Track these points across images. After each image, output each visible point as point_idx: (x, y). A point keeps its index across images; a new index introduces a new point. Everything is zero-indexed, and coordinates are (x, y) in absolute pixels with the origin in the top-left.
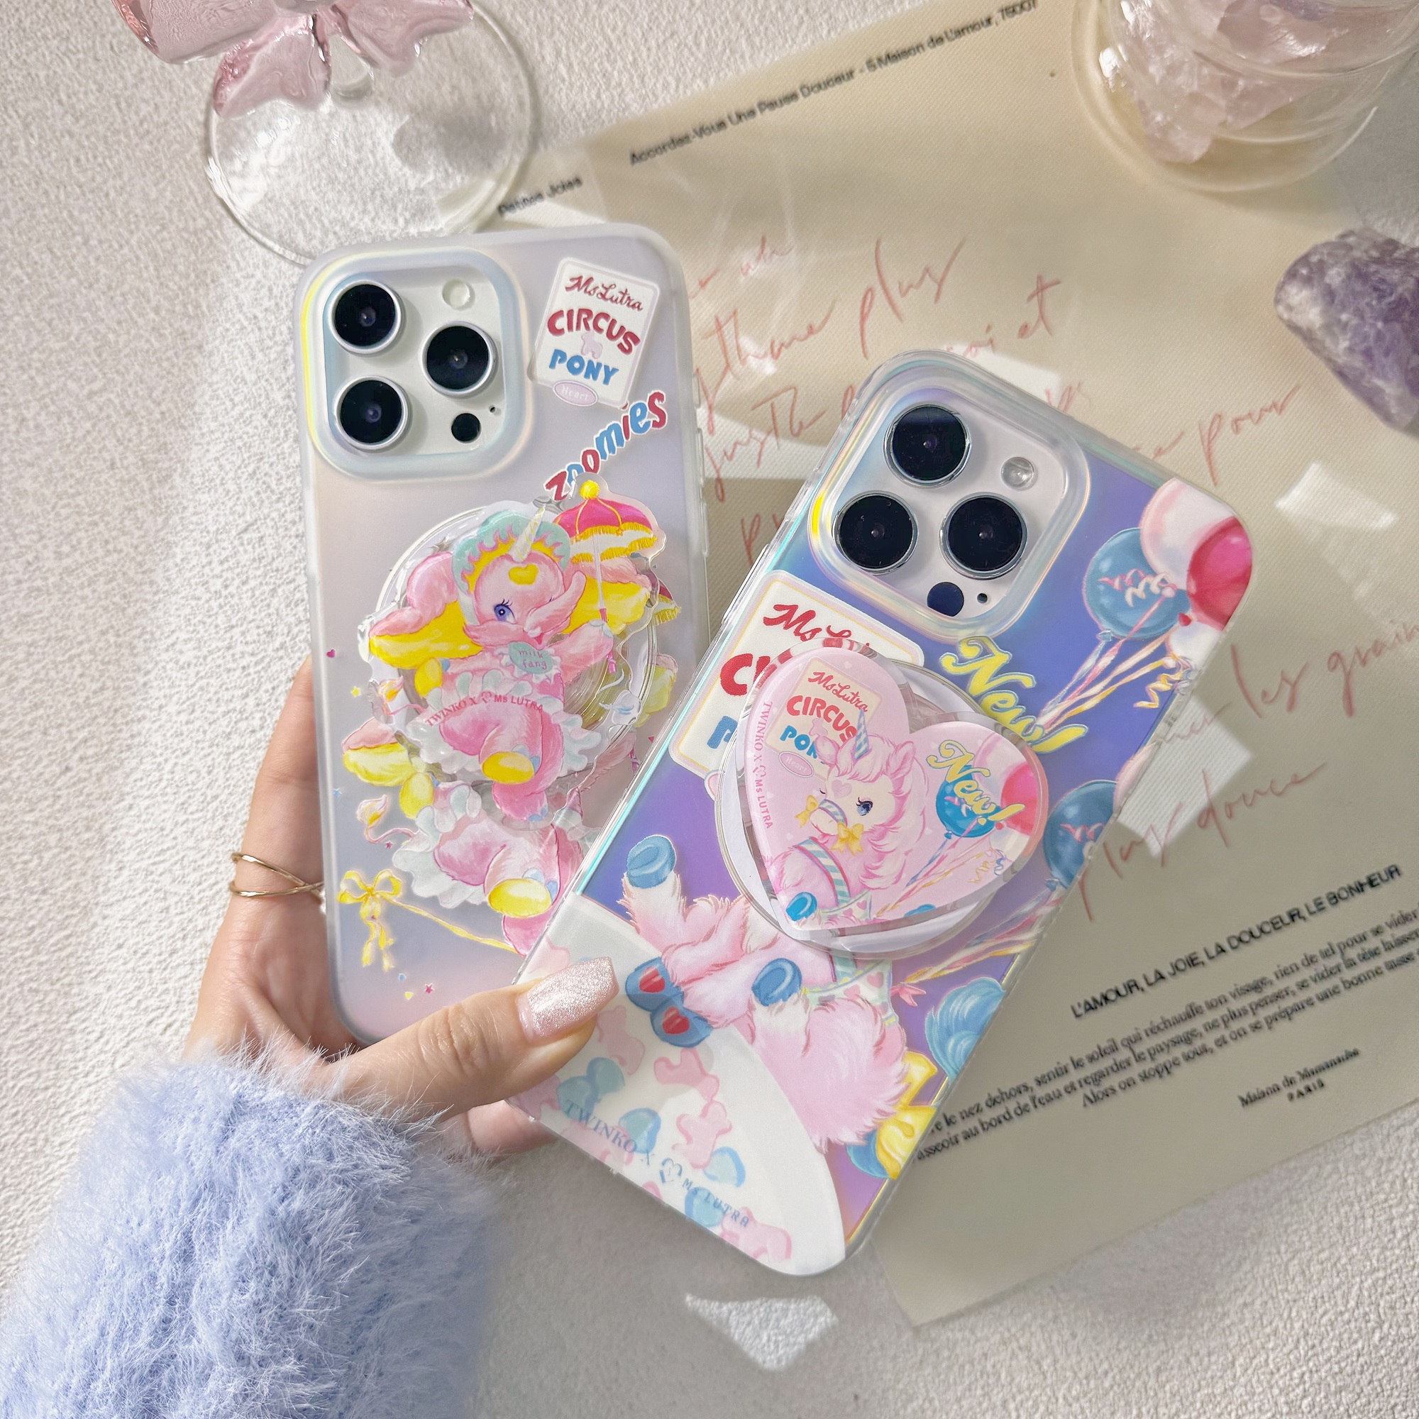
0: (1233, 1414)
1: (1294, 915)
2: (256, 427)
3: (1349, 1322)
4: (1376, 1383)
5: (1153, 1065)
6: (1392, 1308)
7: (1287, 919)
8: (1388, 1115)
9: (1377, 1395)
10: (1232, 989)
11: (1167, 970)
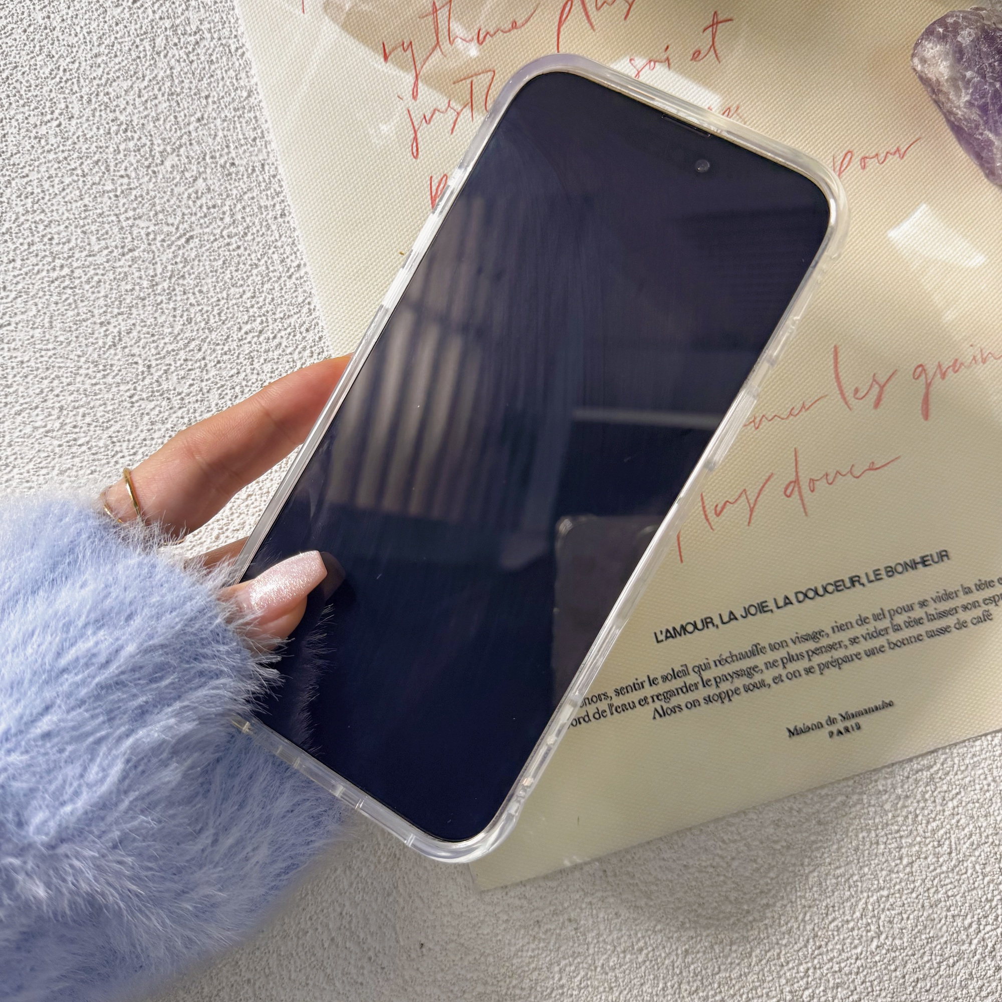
0: (744, 997)
1: (854, 581)
2: (15, 40)
3: (853, 929)
4: (868, 984)
5: (717, 692)
6: (890, 922)
7: (848, 584)
8: (911, 760)
10: (794, 636)
11: (739, 612)
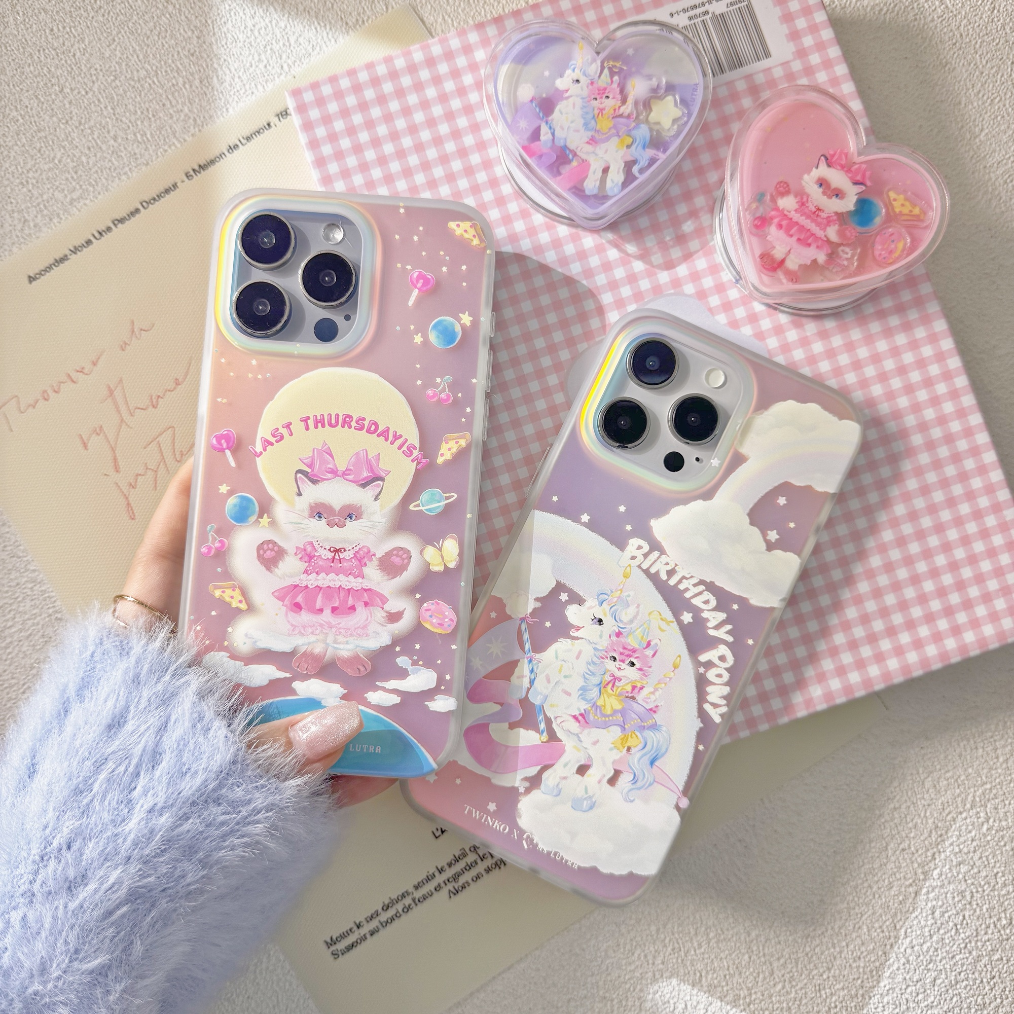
6: (996, 808)
9: (985, 866)
